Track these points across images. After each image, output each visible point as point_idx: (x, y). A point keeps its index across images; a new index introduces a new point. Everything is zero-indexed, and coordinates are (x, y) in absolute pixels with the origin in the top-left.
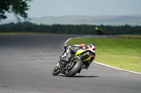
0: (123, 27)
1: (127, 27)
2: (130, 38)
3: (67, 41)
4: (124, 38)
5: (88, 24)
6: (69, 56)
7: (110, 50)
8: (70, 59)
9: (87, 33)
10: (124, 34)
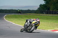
0: (27, 10)
1: (29, 10)
2: (30, 15)
3: (5, 16)
4: (28, 15)
5: (13, 9)
6: (29, 24)
7: (22, 19)
8: (29, 25)
9: (13, 13)
10: (27, 13)
